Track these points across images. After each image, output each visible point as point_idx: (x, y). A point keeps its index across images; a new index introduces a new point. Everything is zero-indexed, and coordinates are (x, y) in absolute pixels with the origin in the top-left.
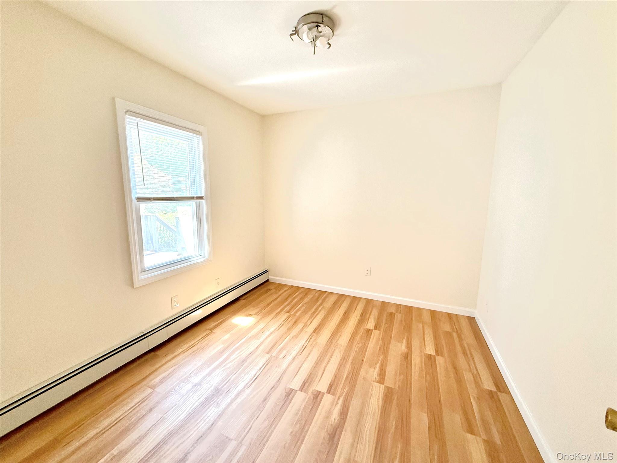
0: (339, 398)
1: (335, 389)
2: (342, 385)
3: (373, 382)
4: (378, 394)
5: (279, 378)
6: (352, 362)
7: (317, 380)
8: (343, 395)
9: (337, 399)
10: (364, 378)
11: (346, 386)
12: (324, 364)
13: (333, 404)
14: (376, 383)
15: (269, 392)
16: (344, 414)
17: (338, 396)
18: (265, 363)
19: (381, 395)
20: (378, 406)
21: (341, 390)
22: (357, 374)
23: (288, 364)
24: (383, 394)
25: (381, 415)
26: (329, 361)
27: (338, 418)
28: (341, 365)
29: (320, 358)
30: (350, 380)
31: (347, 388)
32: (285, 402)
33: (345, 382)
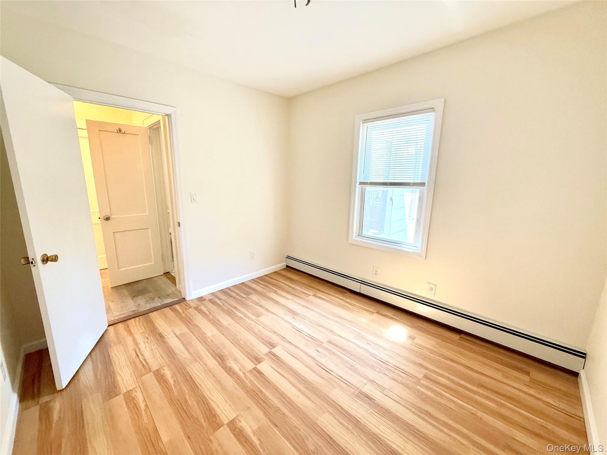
0: (244, 373)
1: (255, 376)
2: (255, 382)
3: (238, 414)
4: (222, 409)
5: (292, 342)
6: (280, 410)
7: (274, 366)
8: (245, 378)
9: (244, 371)
10: (249, 408)
11: (251, 384)
12: (292, 379)
13: (242, 367)
14: (235, 416)
15: (280, 335)
16: (229, 371)
17: (247, 374)
18: (314, 338)
19: (218, 411)
20: (213, 401)
21: (251, 379)
22: (259, 405)
23: (306, 352)
24: (218, 415)
25: (204, 396)
26: (294, 385)
27: (229, 365)
28: (282, 396)
29: (303, 380)
30: (256, 394)
31: (249, 385)
32: (266, 341)
33: (257, 386)
